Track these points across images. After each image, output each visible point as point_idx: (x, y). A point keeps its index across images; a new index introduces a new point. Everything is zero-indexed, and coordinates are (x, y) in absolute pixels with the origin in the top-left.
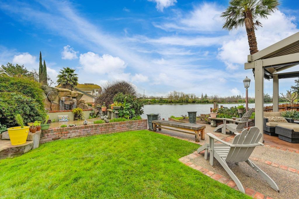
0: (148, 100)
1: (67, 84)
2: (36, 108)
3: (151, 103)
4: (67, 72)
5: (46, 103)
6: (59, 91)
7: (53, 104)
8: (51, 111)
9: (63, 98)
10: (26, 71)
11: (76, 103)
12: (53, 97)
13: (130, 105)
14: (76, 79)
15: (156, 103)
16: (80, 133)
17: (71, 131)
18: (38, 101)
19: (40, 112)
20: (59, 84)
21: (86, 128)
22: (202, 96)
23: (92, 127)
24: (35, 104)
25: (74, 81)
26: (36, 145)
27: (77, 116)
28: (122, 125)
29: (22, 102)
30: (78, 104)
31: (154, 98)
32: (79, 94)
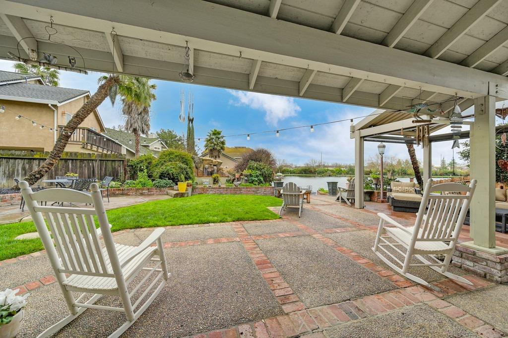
0: (328, 170)
1: (214, 148)
2: (189, 172)
3: (332, 174)
4: (214, 134)
5: (194, 169)
6: (203, 160)
7: (199, 171)
8: (198, 176)
9: (207, 166)
10: (176, 137)
11: (216, 171)
12: (199, 165)
13: (259, 173)
14: (223, 143)
15: (341, 174)
16: (215, 192)
17: (209, 190)
18: (190, 168)
19: (191, 176)
20: (206, 149)
21: (219, 188)
22: (443, 162)
23: (224, 188)
24: (188, 170)
25: (222, 145)
26: (190, 194)
27: (216, 181)
28: (248, 190)
29: (182, 169)
30: (218, 171)
31: (340, 166)
32: (219, 162)
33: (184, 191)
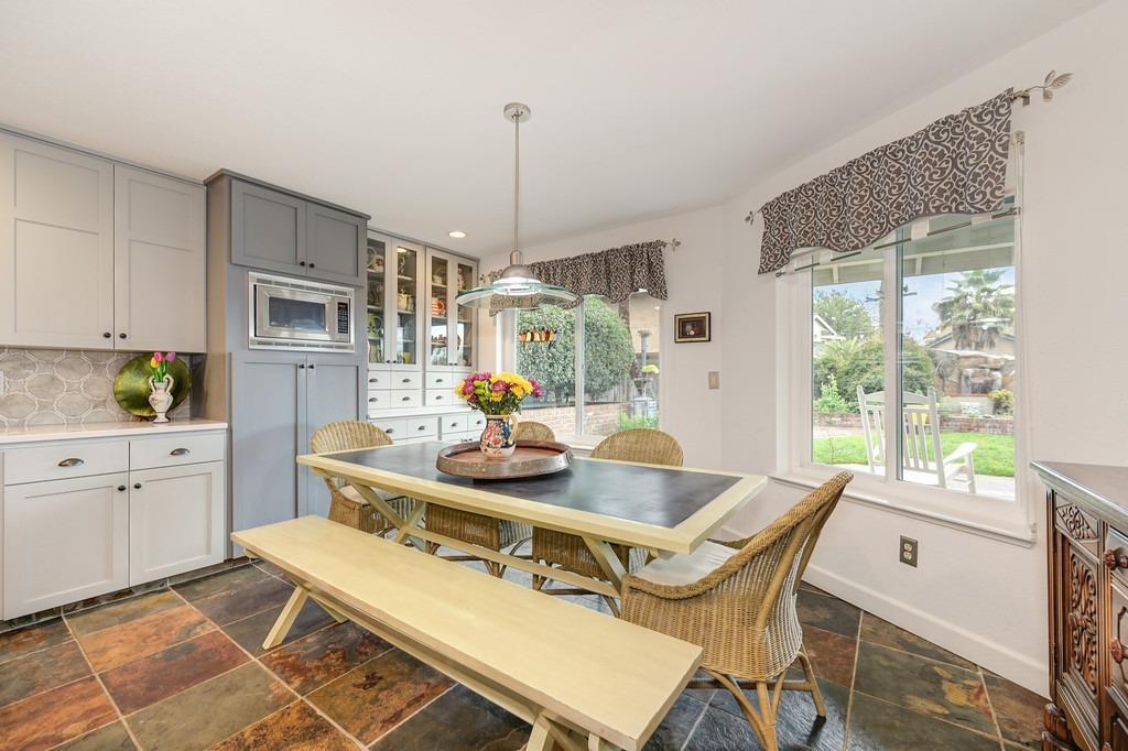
5: (936, 380)
6: (959, 357)
7: (947, 383)
8: (945, 394)
9: (970, 371)
11: (999, 381)
12: (948, 370)
27: (1001, 407)
32: (1009, 361)
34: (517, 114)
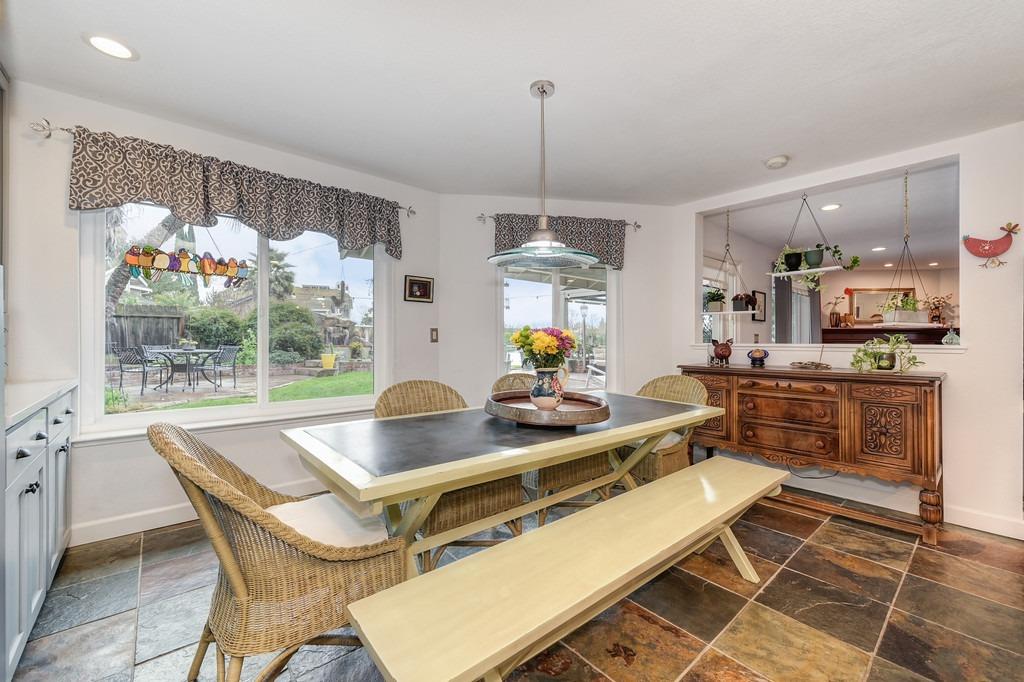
9: (331, 329)
14: (289, 278)
25: (286, 283)
33: (332, 368)
34: (542, 89)
